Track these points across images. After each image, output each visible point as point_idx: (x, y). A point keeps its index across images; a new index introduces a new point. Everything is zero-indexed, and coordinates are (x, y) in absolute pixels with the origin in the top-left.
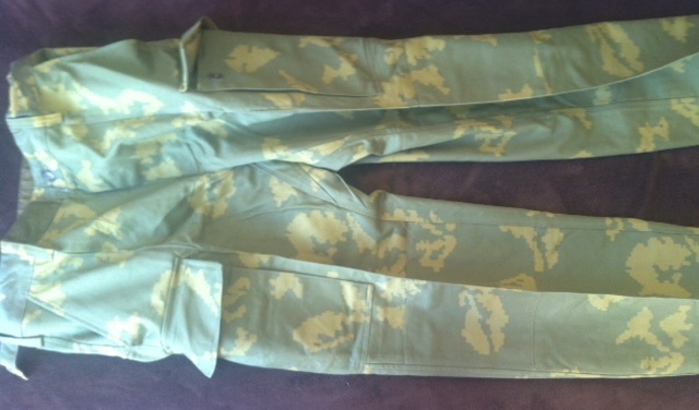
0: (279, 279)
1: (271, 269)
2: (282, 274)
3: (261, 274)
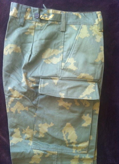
0: (89, 117)
1: (93, 115)
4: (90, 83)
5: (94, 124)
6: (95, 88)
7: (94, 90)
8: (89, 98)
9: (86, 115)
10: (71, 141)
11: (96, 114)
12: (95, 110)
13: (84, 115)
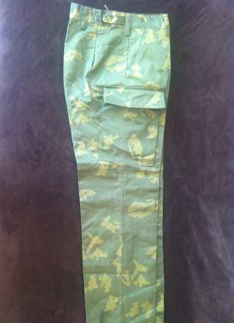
0: (155, 129)
1: (159, 126)
2: (157, 130)
3: (157, 122)
4: (157, 92)
5: (159, 137)
6: (161, 97)
7: (160, 99)
8: (155, 106)
9: (151, 127)
10: (137, 153)
11: (162, 126)
12: (161, 122)
13: (150, 127)
